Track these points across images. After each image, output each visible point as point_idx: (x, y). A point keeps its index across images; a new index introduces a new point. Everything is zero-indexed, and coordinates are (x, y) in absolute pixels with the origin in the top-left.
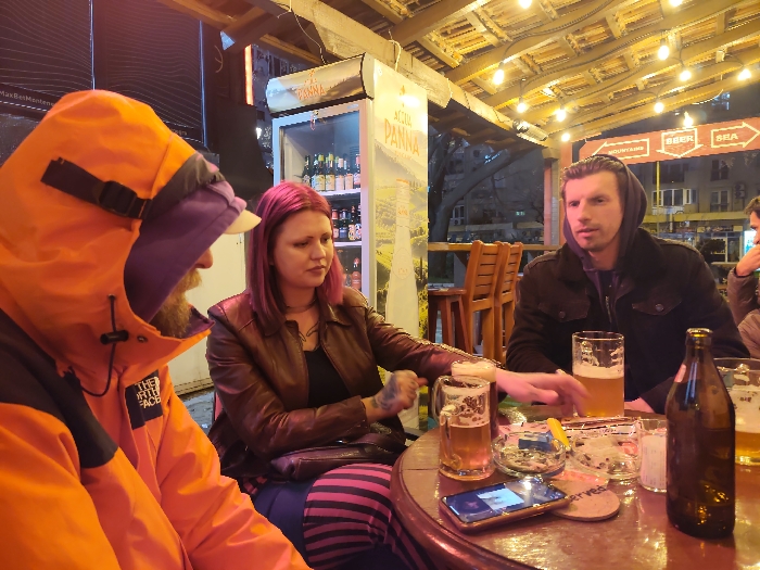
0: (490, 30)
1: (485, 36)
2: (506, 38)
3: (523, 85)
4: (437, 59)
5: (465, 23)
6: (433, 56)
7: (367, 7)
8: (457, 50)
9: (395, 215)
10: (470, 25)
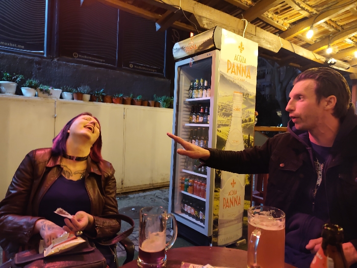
0: (303, 9)
1: (301, 12)
2: (315, 12)
3: (331, 38)
4: (274, 27)
5: (287, 6)
6: (271, 26)
7: (228, 4)
8: (286, 21)
9: (232, 110)
10: (290, 7)
